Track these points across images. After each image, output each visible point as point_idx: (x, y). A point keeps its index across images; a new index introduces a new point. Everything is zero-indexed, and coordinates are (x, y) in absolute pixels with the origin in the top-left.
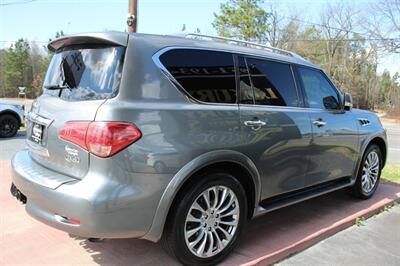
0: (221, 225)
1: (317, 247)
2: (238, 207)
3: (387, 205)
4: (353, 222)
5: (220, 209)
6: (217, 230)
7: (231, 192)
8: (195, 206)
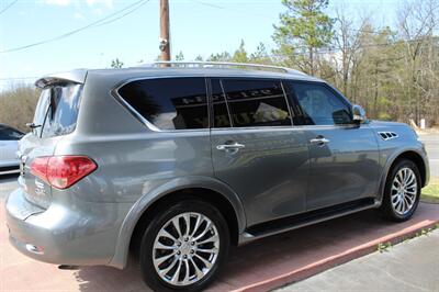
0: (197, 253)
1: (321, 276)
2: (217, 234)
3: (426, 228)
4: (374, 248)
5: (195, 236)
6: (194, 258)
7: (206, 218)
8: (163, 233)
